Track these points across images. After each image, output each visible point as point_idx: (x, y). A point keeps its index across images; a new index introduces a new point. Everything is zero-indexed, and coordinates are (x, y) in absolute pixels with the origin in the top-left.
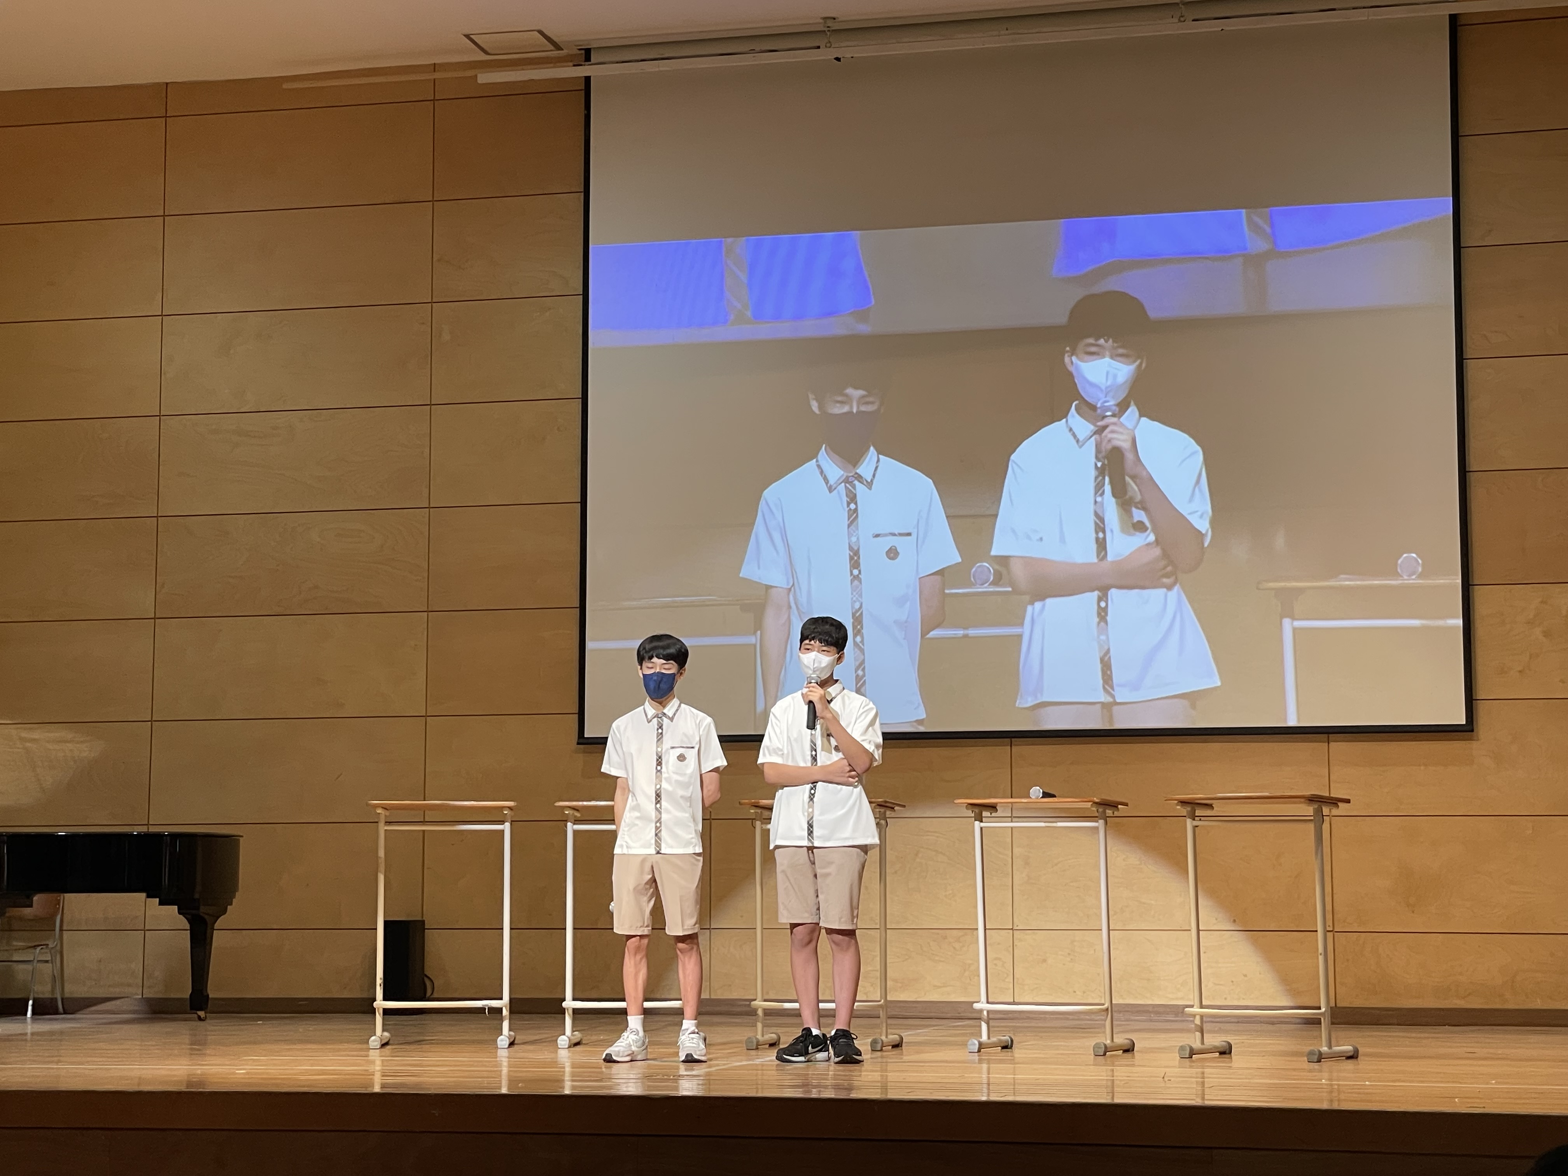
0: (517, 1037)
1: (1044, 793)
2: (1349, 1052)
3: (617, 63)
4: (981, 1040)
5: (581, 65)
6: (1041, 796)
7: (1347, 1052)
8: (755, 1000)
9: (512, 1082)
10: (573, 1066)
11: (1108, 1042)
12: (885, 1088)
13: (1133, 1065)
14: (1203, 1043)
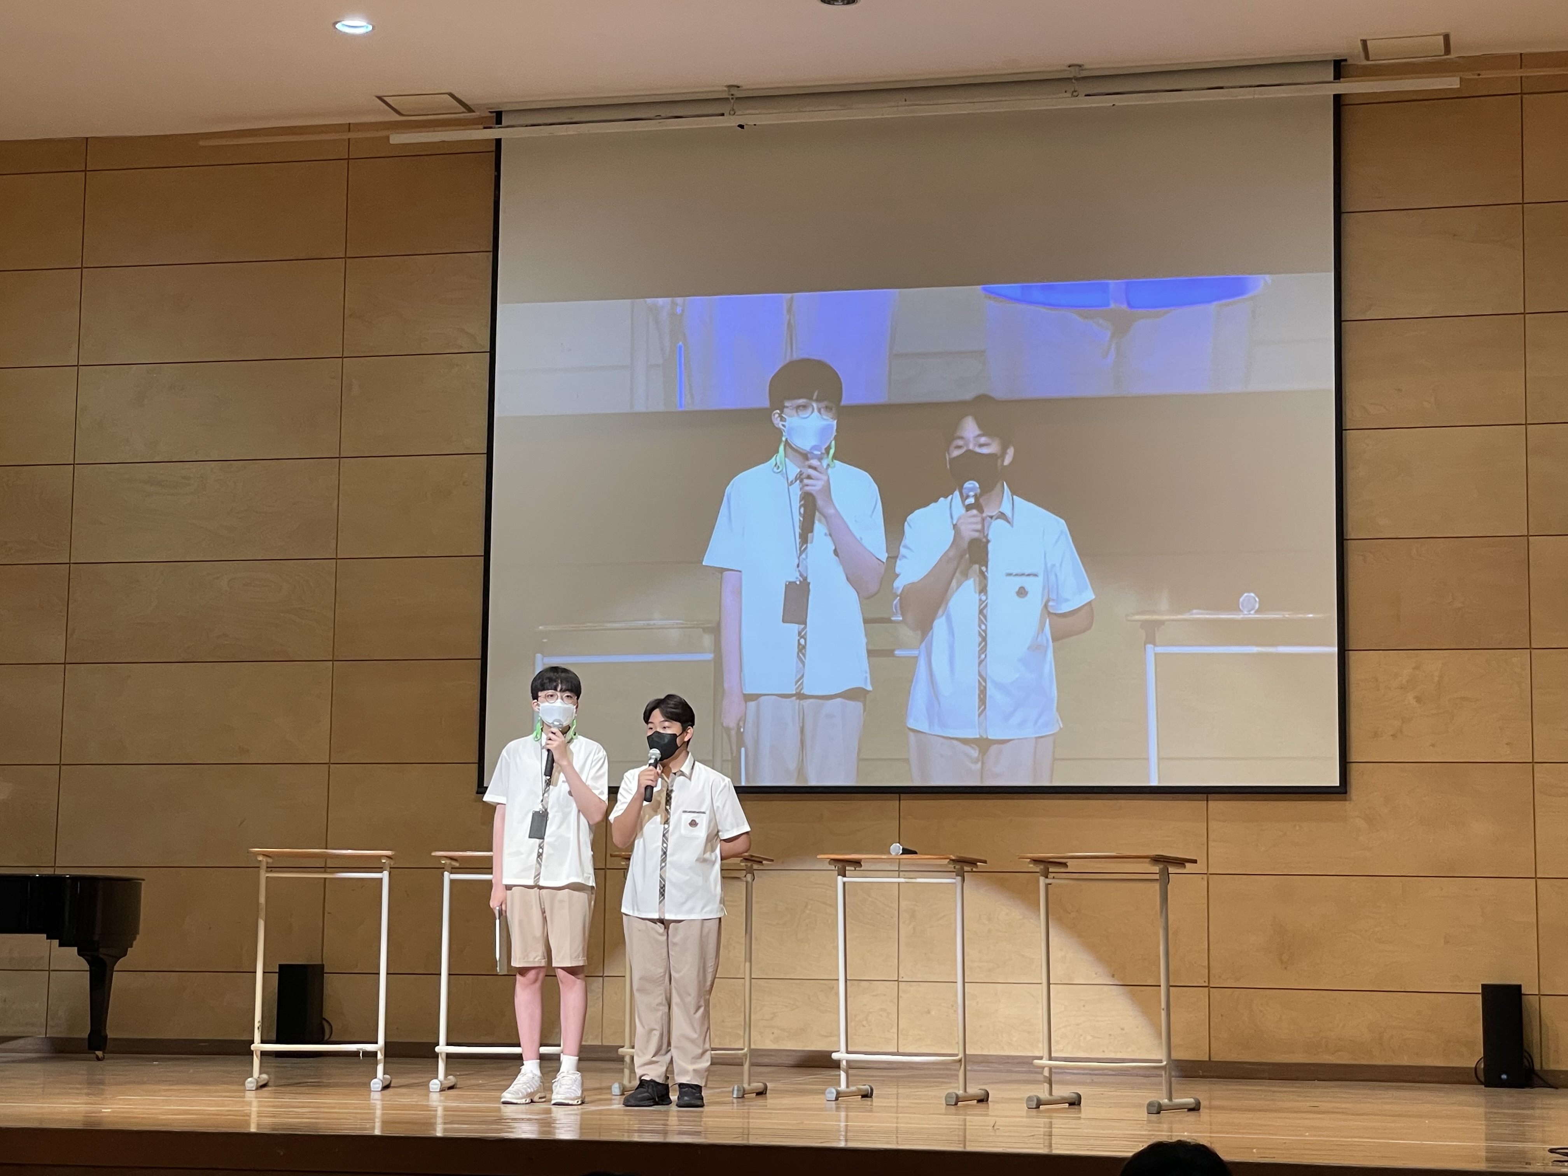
0: (394, 1081)
1: (903, 849)
2: (1193, 1103)
3: (526, 126)
4: (839, 1089)
5: (491, 128)
6: (901, 852)
7: (1189, 1104)
8: (623, 1047)
9: (384, 1123)
10: (446, 1109)
11: (961, 1092)
12: (747, 1133)
13: (987, 1115)
14: (1051, 1093)
